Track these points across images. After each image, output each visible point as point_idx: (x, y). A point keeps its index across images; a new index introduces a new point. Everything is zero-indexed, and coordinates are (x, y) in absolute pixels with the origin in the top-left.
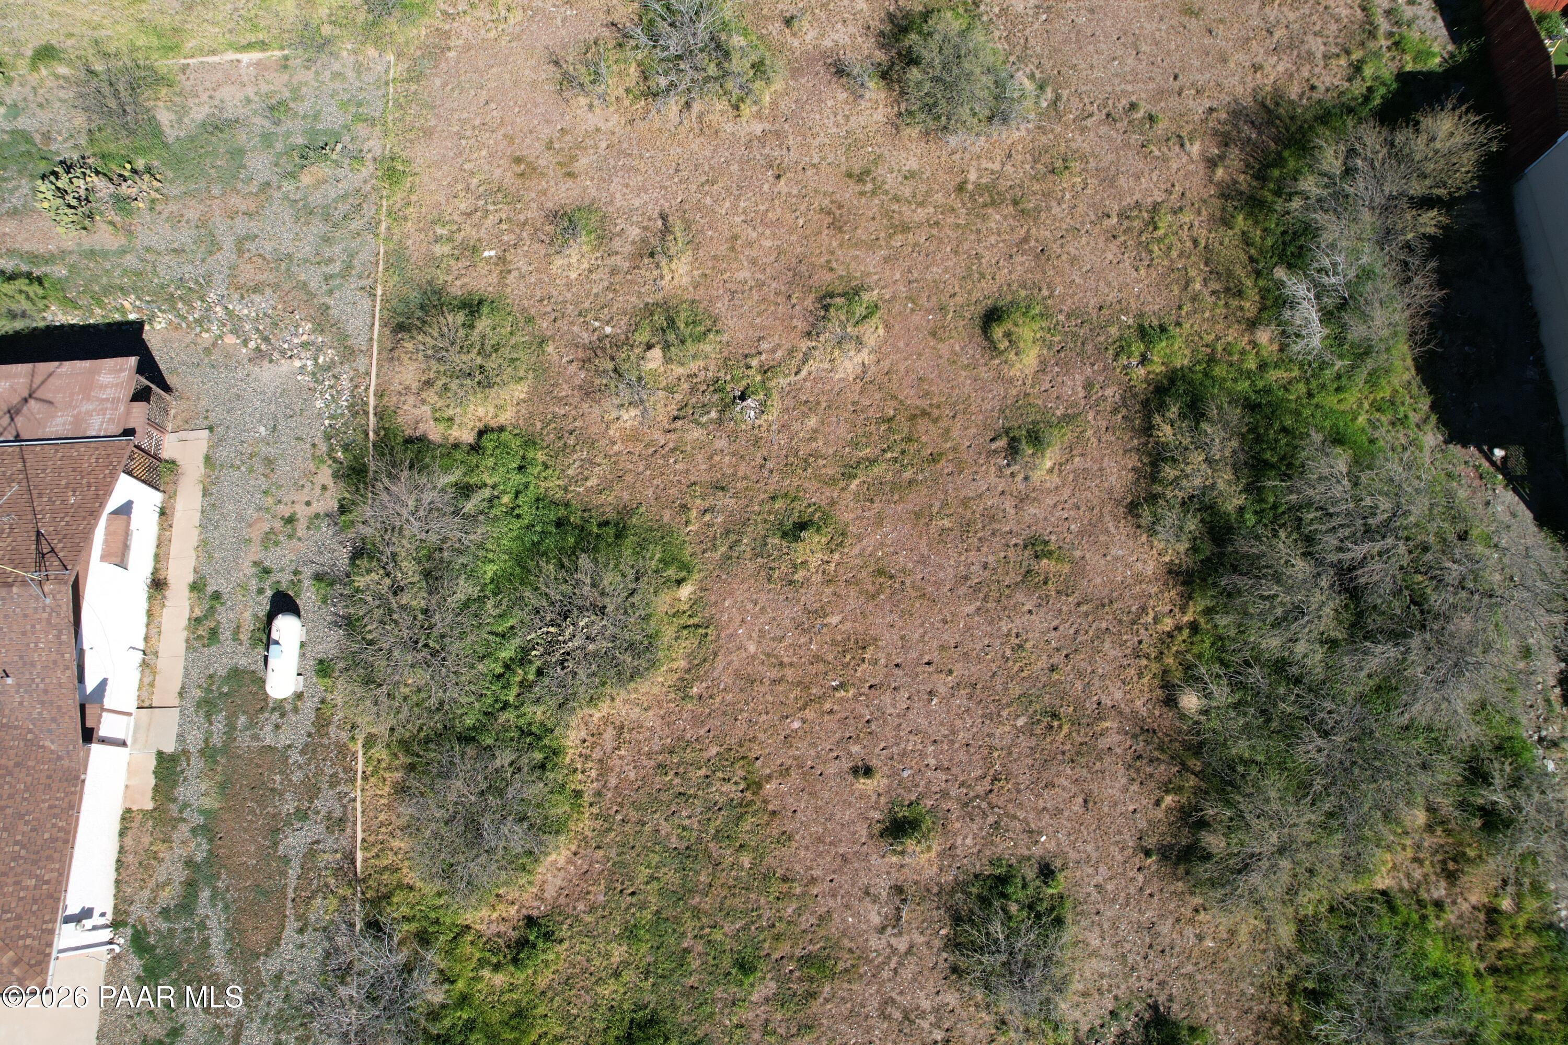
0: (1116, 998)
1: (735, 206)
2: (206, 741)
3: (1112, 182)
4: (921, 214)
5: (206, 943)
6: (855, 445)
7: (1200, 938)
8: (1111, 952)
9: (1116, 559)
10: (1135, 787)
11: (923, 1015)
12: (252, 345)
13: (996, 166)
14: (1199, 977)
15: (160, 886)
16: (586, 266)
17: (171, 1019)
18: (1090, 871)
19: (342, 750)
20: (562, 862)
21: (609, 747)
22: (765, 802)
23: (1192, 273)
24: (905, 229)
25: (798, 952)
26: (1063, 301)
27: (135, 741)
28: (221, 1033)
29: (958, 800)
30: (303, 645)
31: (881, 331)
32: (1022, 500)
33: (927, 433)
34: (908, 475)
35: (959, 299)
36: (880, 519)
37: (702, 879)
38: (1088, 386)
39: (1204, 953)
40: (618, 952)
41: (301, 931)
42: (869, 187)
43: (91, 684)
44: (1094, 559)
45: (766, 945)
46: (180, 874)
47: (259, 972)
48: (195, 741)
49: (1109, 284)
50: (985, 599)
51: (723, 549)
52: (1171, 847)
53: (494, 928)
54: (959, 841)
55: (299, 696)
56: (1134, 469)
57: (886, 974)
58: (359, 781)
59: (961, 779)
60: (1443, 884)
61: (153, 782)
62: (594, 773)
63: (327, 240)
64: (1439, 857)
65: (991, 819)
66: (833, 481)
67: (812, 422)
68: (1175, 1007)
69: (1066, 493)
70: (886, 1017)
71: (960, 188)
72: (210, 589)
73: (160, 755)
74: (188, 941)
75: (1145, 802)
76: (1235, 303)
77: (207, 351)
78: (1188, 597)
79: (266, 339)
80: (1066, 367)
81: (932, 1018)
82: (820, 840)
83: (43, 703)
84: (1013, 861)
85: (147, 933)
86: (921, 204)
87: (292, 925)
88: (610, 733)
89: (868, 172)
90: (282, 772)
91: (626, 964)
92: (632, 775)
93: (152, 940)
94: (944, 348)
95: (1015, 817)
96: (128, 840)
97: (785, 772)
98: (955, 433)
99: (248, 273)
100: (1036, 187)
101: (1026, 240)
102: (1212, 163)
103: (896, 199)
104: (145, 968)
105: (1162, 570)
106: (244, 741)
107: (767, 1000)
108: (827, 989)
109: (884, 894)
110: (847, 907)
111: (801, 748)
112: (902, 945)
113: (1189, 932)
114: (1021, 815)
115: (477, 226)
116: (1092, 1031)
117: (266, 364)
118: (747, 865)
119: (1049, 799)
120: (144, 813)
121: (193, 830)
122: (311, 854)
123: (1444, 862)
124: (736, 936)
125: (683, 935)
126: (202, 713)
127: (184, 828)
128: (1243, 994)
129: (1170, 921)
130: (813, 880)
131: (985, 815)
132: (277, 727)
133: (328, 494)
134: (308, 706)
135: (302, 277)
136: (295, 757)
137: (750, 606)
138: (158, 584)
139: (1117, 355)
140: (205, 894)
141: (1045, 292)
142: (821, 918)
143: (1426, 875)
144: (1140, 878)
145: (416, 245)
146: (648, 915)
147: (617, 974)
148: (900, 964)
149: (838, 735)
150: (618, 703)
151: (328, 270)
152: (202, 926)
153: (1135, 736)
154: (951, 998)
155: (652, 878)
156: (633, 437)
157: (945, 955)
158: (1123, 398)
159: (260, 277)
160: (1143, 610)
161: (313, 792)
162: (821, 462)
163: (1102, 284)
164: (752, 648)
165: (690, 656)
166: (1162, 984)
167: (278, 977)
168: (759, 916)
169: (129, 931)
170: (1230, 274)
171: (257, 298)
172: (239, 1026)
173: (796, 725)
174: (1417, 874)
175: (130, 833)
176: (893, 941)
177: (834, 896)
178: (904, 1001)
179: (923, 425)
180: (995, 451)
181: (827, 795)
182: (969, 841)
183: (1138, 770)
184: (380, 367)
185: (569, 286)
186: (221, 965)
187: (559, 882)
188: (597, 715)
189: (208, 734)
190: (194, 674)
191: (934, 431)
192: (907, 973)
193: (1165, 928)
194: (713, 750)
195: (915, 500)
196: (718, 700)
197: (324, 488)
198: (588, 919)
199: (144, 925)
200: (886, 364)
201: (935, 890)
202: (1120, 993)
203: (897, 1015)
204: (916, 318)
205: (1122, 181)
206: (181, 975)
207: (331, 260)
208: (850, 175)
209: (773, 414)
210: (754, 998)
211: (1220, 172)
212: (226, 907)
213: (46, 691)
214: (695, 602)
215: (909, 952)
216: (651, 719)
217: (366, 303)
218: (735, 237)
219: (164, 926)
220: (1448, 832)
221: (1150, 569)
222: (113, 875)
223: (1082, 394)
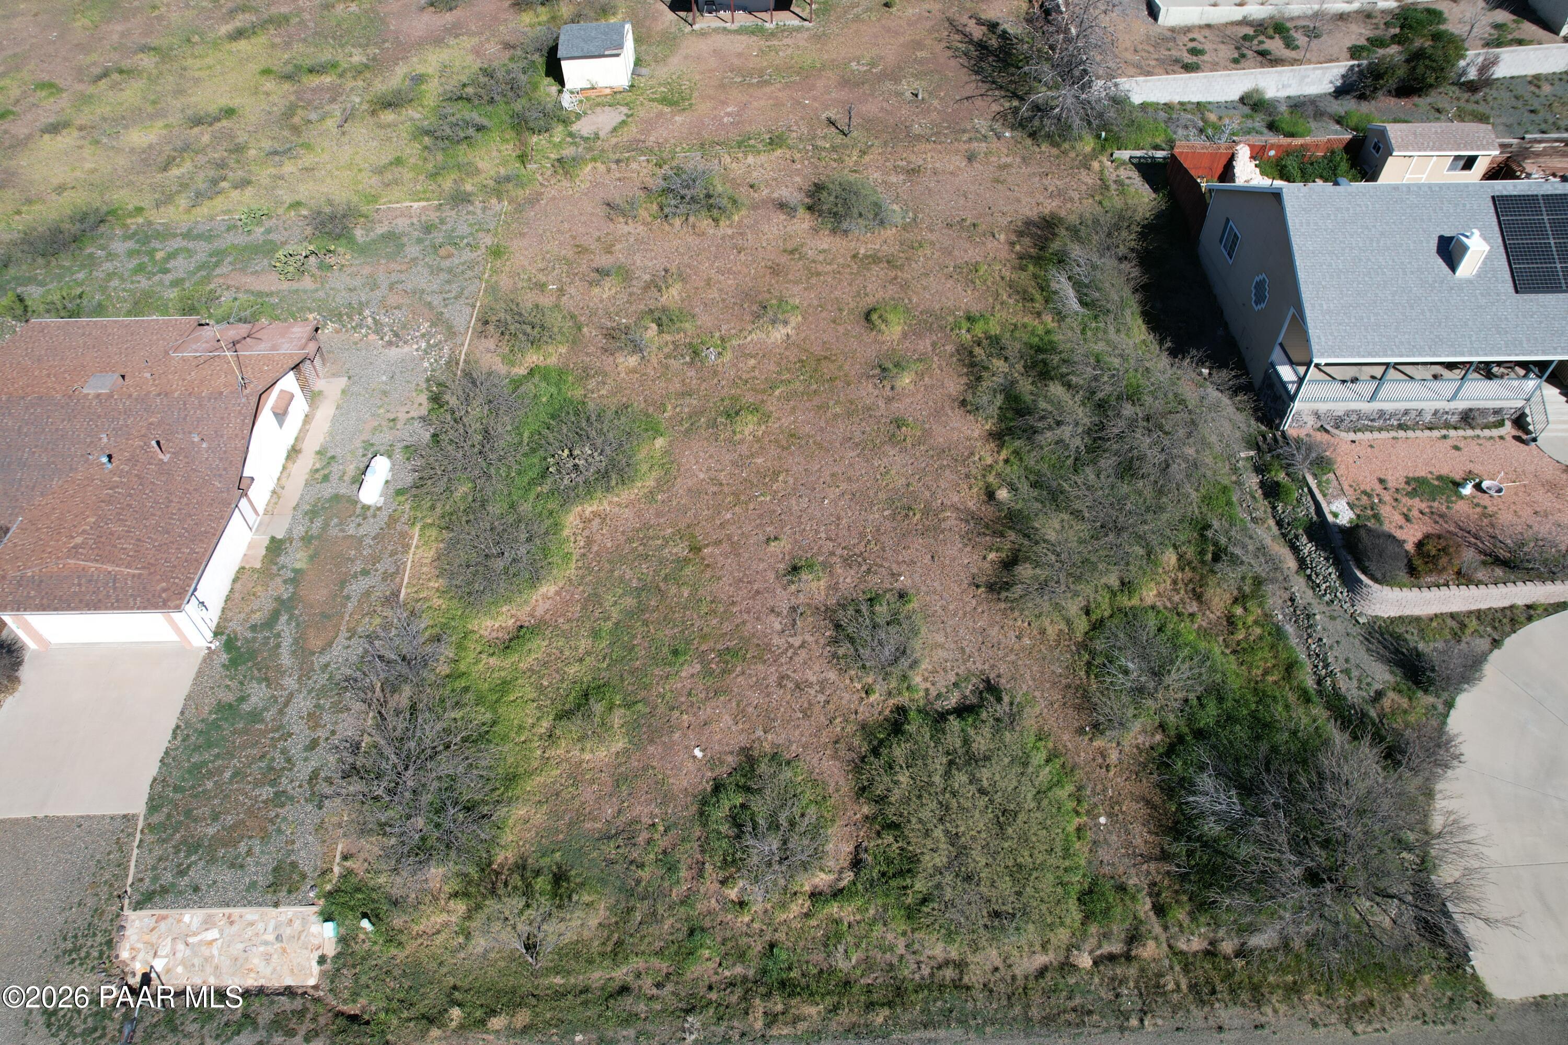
0: (957, 674)
1: (712, 265)
2: (307, 532)
3: (950, 253)
4: (829, 268)
5: (278, 646)
6: (779, 373)
7: (1018, 637)
8: (953, 646)
9: (952, 429)
10: (969, 549)
11: (811, 685)
12: (387, 338)
13: (877, 247)
14: (1020, 663)
15: (253, 612)
16: (613, 291)
17: (241, 691)
18: (937, 597)
19: (403, 535)
20: (551, 594)
21: (594, 531)
22: (703, 559)
23: (1000, 291)
24: (818, 274)
25: (719, 646)
26: (918, 306)
27: (257, 530)
28: (276, 701)
29: (841, 557)
30: (387, 482)
31: (800, 318)
32: (889, 400)
33: (827, 369)
34: (814, 387)
35: (851, 306)
36: (794, 409)
37: (652, 603)
38: (934, 345)
39: (1023, 649)
40: (584, 644)
41: (349, 638)
42: (797, 256)
44: (937, 429)
45: (695, 642)
46: (269, 606)
47: (312, 663)
48: (299, 531)
49: (948, 298)
50: (863, 449)
51: (686, 425)
52: (995, 583)
53: (494, 635)
54: (841, 580)
55: (379, 509)
56: (967, 384)
57: (783, 660)
58: (413, 549)
59: (843, 545)
60: (1195, 604)
61: (264, 552)
62: (582, 544)
63: (448, 282)
64: (1191, 586)
65: (864, 568)
66: (764, 391)
67: (752, 362)
68: (1003, 681)
69: (919, 396)
70: (780, 685)
71: (855, 256)
72: (329, 455)
73: (273, 539)
74: (266, 644)
75: (975, 557)
76: (1028, 305)
77: (356, 343)
78: (1001, 447)
79: (396, 335)
80: (920, 336)
81: (818, 688)
82: (741, 580)
84: (880, 592)
85: (237, 639)
86: (830, 264)
87: (344, 634)
88: (597, 521)
89: (796, 250)
90: (356, 549)
91: (588, 653)
92: (609, 545)
93: (239, 644)
94: (841, 329)
95: (882, 566)
96: (238, 586)
97: (718, 543)
98: (846, 368)
99: (393, 300)
100: (901, 255)
101: (896, 278)
102: (1013, 244)
103: (814, 261)
104: (230, 660)
105: (986, 434)
106: (334, 532)
107: (692, 675)
108: (739, 669)
109: (785, 612)
110: (758, 619)
111: (732, 529)
112: (796, 642)
113: (1012, 635)
114: (886, 564)
115: (547, 275)
116: (939, 696)
117: (394, 348)
118: (686, 595)
119: (906, 555)
120: (254, 570)
121: (285, 582)
122: (367, 593)
123: (1194, 589)
124: (674, 638)
125: (634, 637)
126: (307, 518)
127: (279, 580)
128: (1053, 672)
129: (997, 628)
130: (733, 603)
131: (860, 565)
132: (359, 525)
133: (422, 408)
134: (384, 516)
135: (429, 299)
136: (369, 541)
137: (702, 454)
138: (294, 452)
139: (952, 330)
140: (284, 618)
141: (906, 301)
142: (737, 626)
143: (1182, 600)
144: (974, 602)
145: (505, 282)
146: (610, 624)
147: (581, 660)
148: (795, 654)
149: (758, 522)
150: (605, 503)
151: (446, 296)
152: (278, 635)
153: (967, 521)
154: (832, 675)
155: (616, 603)
156: (634, 371)
157: (828, 648)
158: (958, 351)
159: (401, 301)
160: (972, 454)
161: (376, 559)
162: (757, 382)
163: (943, 299)
164: (702, 476)
165: (658, 480)
166: (993, 667)
167: (327, 665)
168: (692, 625)
169: (224, 637)
170: (1025, 291)
171: (396, 312)
172: (291, 695)
173: (729, 516)
174: (1176, 598)
175: (240, 582)
176: (790, 640)
177: (749, 612)
178: (796, 676)
179: (824, 363)
180: (873, 376)
181: (747, 555)
182: (848, 580)
183: (969, 540)
184: (471, 340)
185: (601, 301)
186: (286, 659)
187: (547, 606)
188: (590, 509)
189: (310, 528)
190: (307, 498)
191: (832, 366)
192: (798, 660)
193: (994, 632)
194: (670, 530)
195: (816, 401)
196: (674, 503)
197: (420, 404)
198: (566, 627)
199: (236, 635)
200: (803, 335)
201: (823, 609)
202: (960, 672)
203: (791, 685)
204: (824, 314)
205: (956, 253)
206: (255, 664)
207: (450, 291)
208: (785, 251)
209: (728, 356)
210: (683, 674)
211: (1018, 247)
212: (298, 625)
214: (666, 452)
215: (802, 646)
216: (627, 513)
217: (468, 310)
218: (710, 279)
219: (250, 635)
220: (1194, 569)
221: (976, 434)
222: (222, 604)
223: (930, 349)
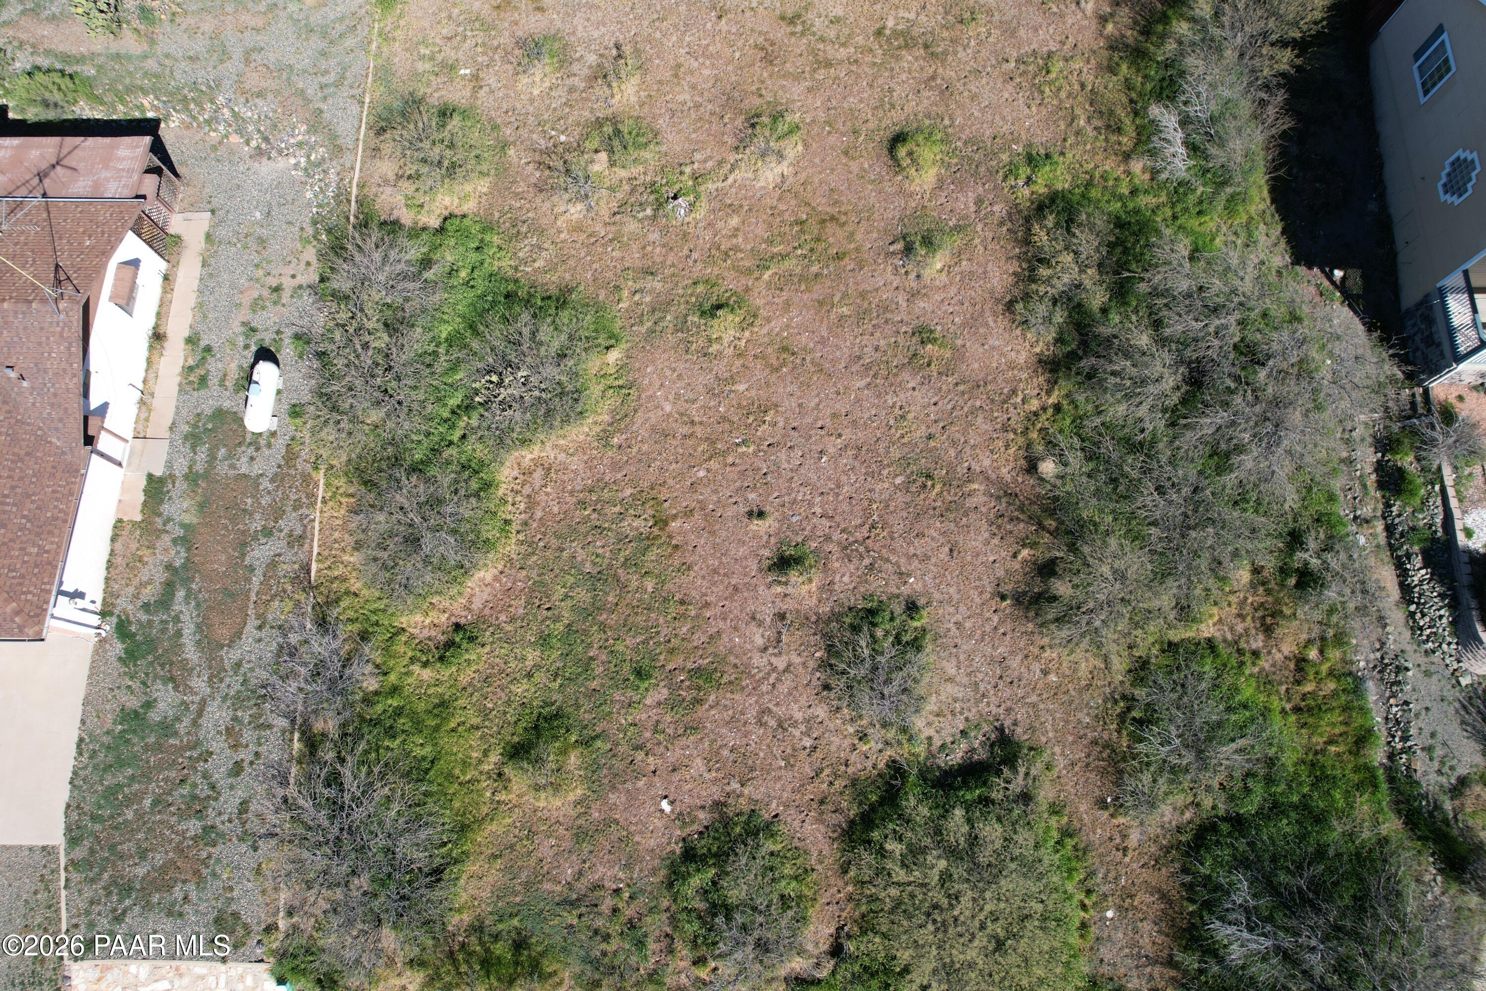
0: (967, 719)
1: (681, 40)
2: (190, 467)
3: (1013, 33)
4: (843, 53)
5: (179, 634)
6: (770, 242)
7: (1045, 673)
8: (965, 680)
9: (993, 348)
10: (996, 541)
11: (795, 724)
12: (254, 144)
13: (912, 16)
14: (1042, 706)
15: (143, 585)
16: (547, 84)
17: (146, 694)
18: (952, 610)
19: (307, 479)
20: (489, 577)
21: (537, 485)
22: (670, 537)
23: (1078, 111)
24: (828, 64)
25: (690, 665)
26: (962, 130)
27: (129, 464)
28: (187, 708)
29: (839, 543)
30: (279, 392)
31: (800, 148)
32: (913, 295)
33: (835, 236)
34: (815, 269)
35: (871, 125)
36: (787, 304)
37: (610, 599)
38: (979, 202)
39: (1048, 686)
40: (532, 656)
41: (260, 628)
42: (799, 28)
43: (95, 402)
44: (973, 348)
45: (662, 657)
46: (161, 576)
47: (222, 660)
48: (181, 467)
49: (1003, 118)
50: (875, 376)
51: (649, 324)
52: (1025, 593)
53: (426, 633)
54: (837, 578)
55: (273, 434)
56: (1015, 274)
57: (765, 688)
58: (319, 504)
59: (843, 526)
60: (1261, 637)
61: (142, 498)
62: (522, 506)
63: (324, 54)
64: (1260, 614)
65: (867, 561)
66: (749, 271)
67: (734, 221)
68: (1019, 730)
69: (953, 291)
70: (761, 723)
71: (879, 33)
72: (203, 343)
73: (150, 476)
74: (164, 631)
75: (1003, 554)
76: (1113, 138)
77: (214, 148)
78: (1053, 383)
79: (266, 139)
80: (961, 185)
81: (803, 728)
82: (715, 571)
83: (52, 405)
84: (884, 598)
85: (130, 623)
86: (844, 45)
87: (252, 623)
88: (539, 474)
89: (799, 16)
90: (253, 496)
91: (539, 667)
92: (556, 509)
93: (133, 629)
94: (854, 166)
95: (888, 560)
96: (118, 546)
97: (688, 513)
98: (859, 237)
99: (253, 81)
100: (945, 34)
101: (933, 78)
102: (1103, 20)
103: (822, 40)
104: (126, 651)
105: (1034, 359)
106: (222, 469)
107: (659, 704)
108: (712, 697)
109: (768, 620)
110: (736, 629)
111: (705, 493)
112: (780, 663)
113: (1036, 667)
114: (893, 559)
115: (456, 49)
116: (943, 746)
117: (264, 160)
118: (650, 589)
119: (919, 547)
120: (134, 524)
121: (175, 541)
122: (273, 564)
123: (1263, 617)
124: (636, 649)
125: (590, 646)
126: (188, 445)
127: (167, 539)
128: (1079, 722)
129: (1019, 657)
130: (707, 605)
131: (862, 558)
132: (252, 459)
133: (312, 269)
134: (280, 443)
135: (301, 85)
136: (265, 484)
137: (668, 373)
138: (158, 336)
139: (1006, 177)
140: (181, 594)
141: (947, 122)
142: (711, 637)
143: (1246, 630)
144: (996, 619)
145: (401, 61)
146: (560, 627)
147: (529, 675)
148: (778, 680)
149: (738, 484)
150: (548, 445)
151: (324, 80)
152: (177, 619)
153: (998, 498)
154: (821, 711)
155: (566, 596)
156: (578, 228)
157: (818, 674)
158: (1010, 214)
159: (263, 84)
160: (1014, 392)
161: (278, 513)
162: (740, 255)
163: (997, 117)
164: (668, 408)
165: (613, 412)
166: (1008, 710)
167: (238, 665)
168: (658, 633)
169: (114, 620)
170: (1111, 113)
171: (260, 102)
172: (203, 703)
173: (702, 474)
174: (1240, 628)
175: (120, 540)
176: (773, 660)
177: (725, 619)
178: (779, 711)
179: (830, 228)
180: (893, 253)
181: (724, 534)
182: (846, 579)
183: (999, 527)
184: (363, 163)
185: (532, 100)
186: (191, 653)
187: (485, 597)
188: (530, 456)
189: (193, 462)
190: (184, 412)
191: (841, 233)
192: (783, 688)
193: (1015, 662)
194: (628, 492)
195: (818, 291)
196: (635, 450)
197: (308, 264)
198: (509, 628)
199: (128, 616)
200: (802, 177)
201: (814, 618)
202: (970, 715)
203: (772, 723)
204: (832, 139)
205: (1022, 32)
206: (156, 658)
207: (326, 72)
208: (783, 18)
209: (701, 212)
210: (648, 701)
211: (1110, 27)
212: (198, 605)
213: (55, 395)
214: (621, 368)
215: (787, 670)
216: (575, 463)
217: (355, 109)
218: (679, 66)
219: (144, 617)
220: (1268, 592)
221: (1022, 358)
222: (103, 573)
223: (973, 208)
